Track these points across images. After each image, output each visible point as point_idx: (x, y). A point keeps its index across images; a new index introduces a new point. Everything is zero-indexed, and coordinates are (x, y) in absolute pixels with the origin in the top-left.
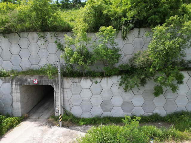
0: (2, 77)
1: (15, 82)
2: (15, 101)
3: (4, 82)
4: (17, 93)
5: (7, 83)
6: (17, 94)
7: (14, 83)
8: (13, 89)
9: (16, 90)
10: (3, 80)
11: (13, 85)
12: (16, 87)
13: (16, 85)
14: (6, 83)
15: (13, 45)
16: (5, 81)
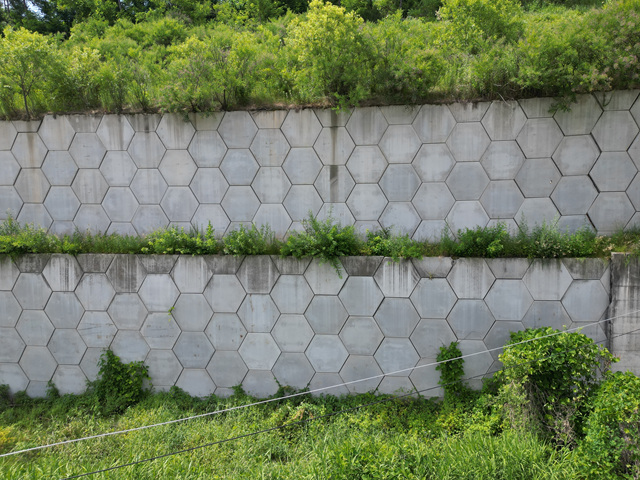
0: (571, 259)
1: (632, 280)
2: (623, 348)
3: (577, 276)
4: (634, 320)
5: (592, 283)
6: (635, 324)
7: (625, 283)
8: (621, 304)
9: (631, 306)
10: (575, 269)
11: (622, 289)
12: (632, 296)
13: (632, 288)
14: (587, 280)
15: (571, 141)
16: (583, 273)
